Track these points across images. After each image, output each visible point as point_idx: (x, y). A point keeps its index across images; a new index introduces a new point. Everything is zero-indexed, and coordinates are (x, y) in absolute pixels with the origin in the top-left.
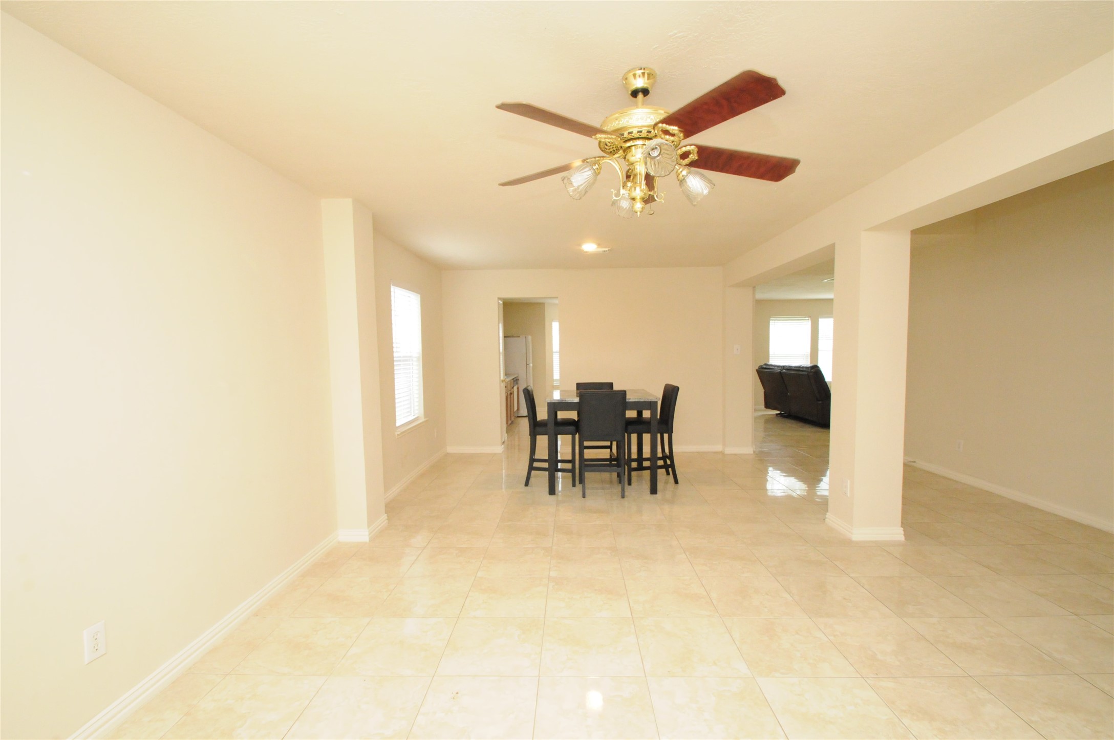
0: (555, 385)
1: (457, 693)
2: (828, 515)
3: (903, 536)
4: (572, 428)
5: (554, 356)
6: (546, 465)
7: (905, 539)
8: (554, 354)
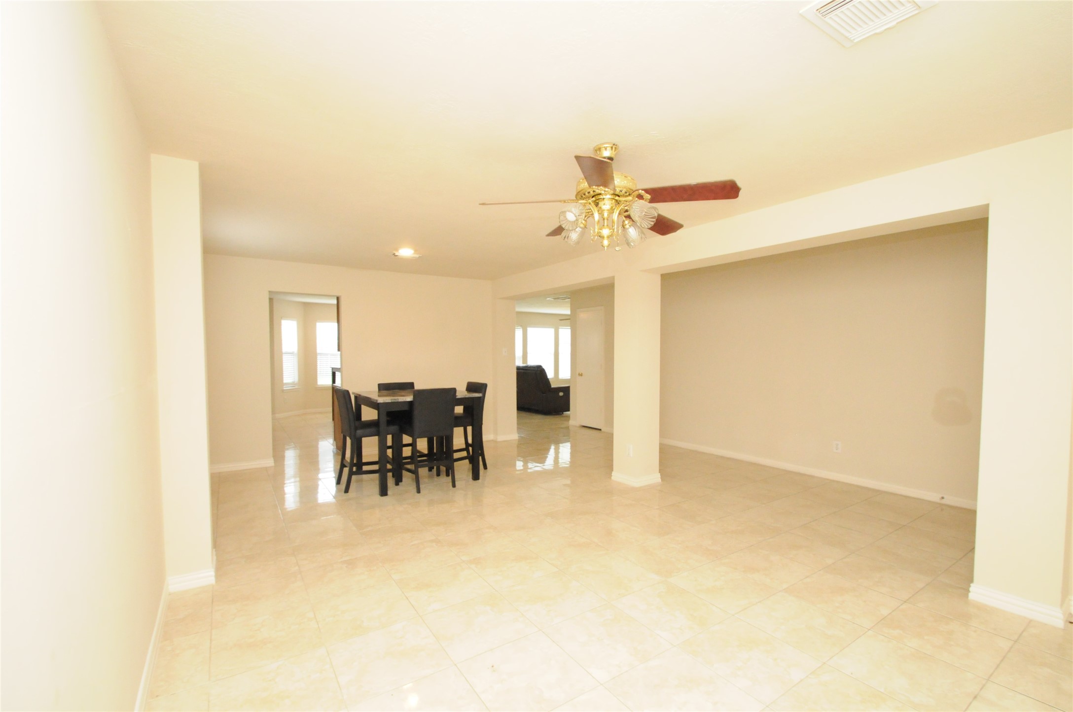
0: (285, 389)
1: (493, 666)
2: (614, 473)
3: (660, 479)
4: (373, 430)
5: (284, 357)
6: (376, 467)
7: (662, 481)
8: (283, 355)
